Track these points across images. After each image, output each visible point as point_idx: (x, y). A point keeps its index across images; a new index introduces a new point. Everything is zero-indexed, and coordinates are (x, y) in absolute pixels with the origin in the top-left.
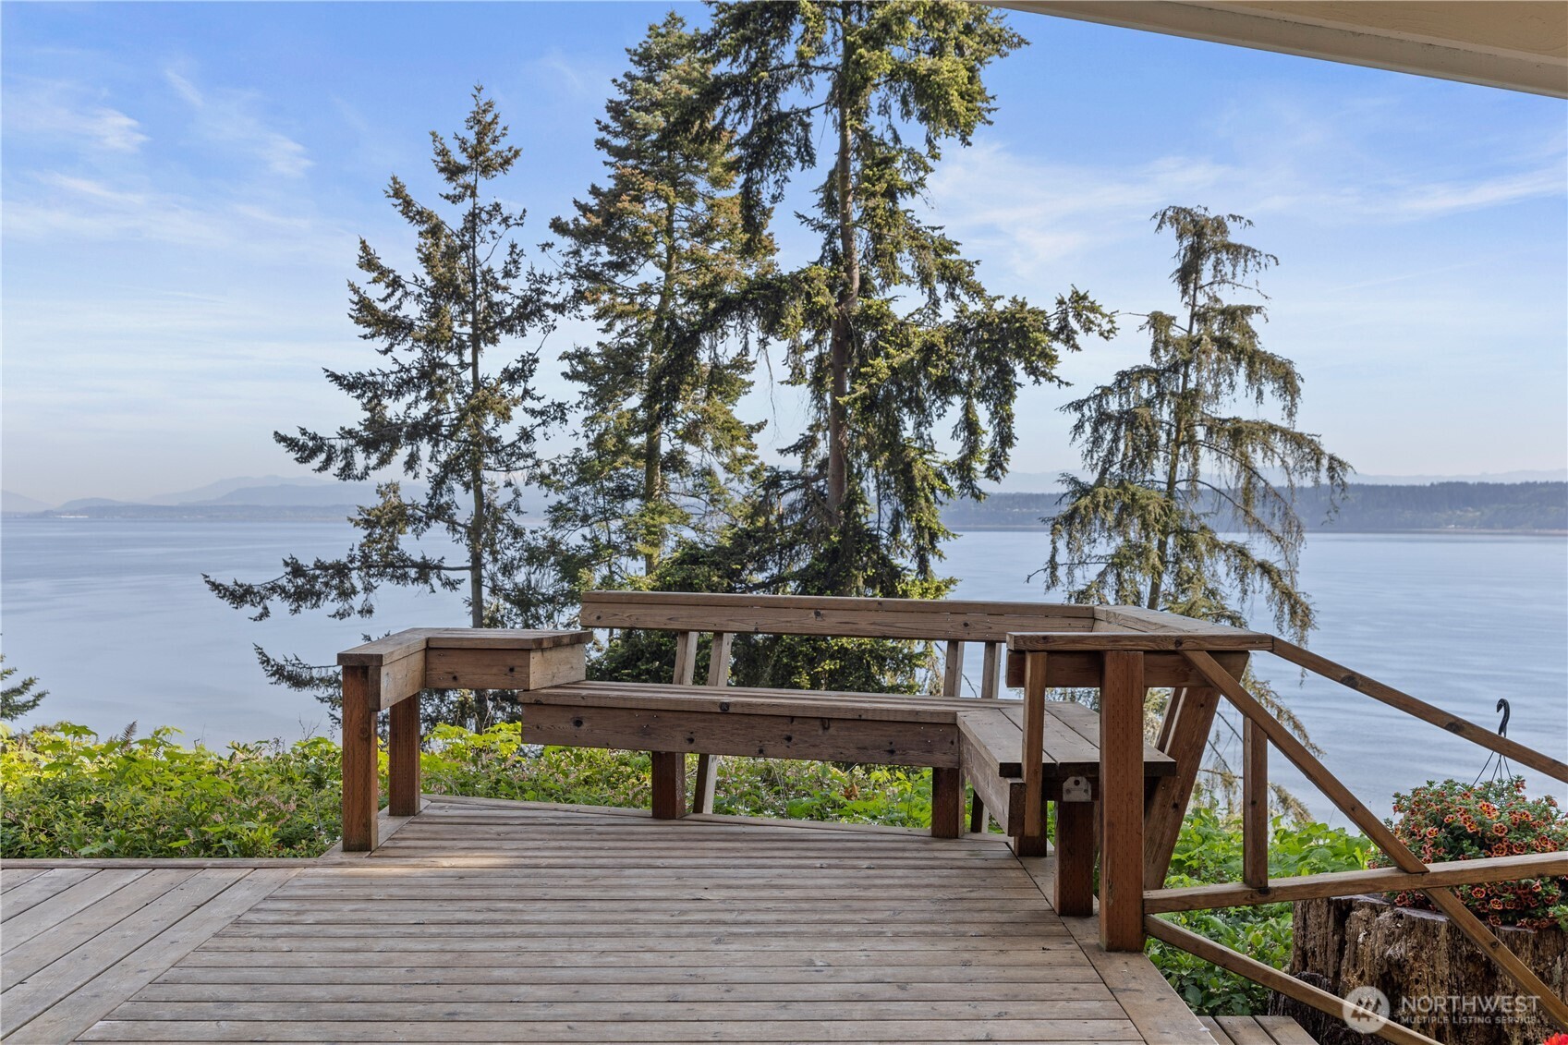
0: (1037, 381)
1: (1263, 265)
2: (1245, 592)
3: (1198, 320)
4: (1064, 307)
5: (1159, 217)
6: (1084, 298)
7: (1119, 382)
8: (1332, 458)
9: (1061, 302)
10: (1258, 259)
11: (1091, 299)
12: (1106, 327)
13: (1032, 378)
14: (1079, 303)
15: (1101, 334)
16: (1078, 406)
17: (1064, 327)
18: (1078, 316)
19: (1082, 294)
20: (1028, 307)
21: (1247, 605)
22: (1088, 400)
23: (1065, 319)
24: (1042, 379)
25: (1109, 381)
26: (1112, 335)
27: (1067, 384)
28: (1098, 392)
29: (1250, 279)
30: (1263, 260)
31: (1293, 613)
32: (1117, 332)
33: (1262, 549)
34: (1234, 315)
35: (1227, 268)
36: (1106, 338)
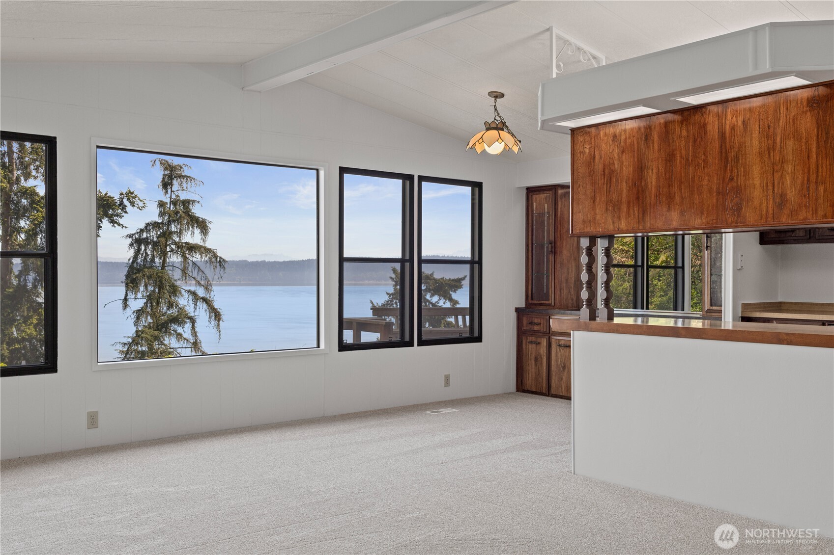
0: (114, 226)
1: (198, 185)
2: (196, 309)
3: (173, 204)
4: (122, 196)
5: (153, 162)
6: (132, 193)
7: (146, 227)
8: (220, 258)
9: (122, 194)
10: (196, 182)
11: (135, 194)
12: (141, 204)
13: (112, 224)
14: (130, 195)
15: (138, 208)
16: (130, 236)
17: (122, 203)
18: (128, 199)
19: (132, 191)
20: (108, 195)
21: (196, 314)
22: (135, 234)
23: (122, 201)
24: (116, 225)
25: (142, 226)
26: (143, 208)
27: (126, 227)
28: (139, 231)
29: (192, 189)
30: (198, 183)
31: (216, 316)
32: (146, 207)
33: (201, 292)
34: (186, 203)
35: (184, 185)
36: (141, 210)
